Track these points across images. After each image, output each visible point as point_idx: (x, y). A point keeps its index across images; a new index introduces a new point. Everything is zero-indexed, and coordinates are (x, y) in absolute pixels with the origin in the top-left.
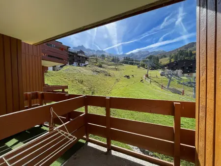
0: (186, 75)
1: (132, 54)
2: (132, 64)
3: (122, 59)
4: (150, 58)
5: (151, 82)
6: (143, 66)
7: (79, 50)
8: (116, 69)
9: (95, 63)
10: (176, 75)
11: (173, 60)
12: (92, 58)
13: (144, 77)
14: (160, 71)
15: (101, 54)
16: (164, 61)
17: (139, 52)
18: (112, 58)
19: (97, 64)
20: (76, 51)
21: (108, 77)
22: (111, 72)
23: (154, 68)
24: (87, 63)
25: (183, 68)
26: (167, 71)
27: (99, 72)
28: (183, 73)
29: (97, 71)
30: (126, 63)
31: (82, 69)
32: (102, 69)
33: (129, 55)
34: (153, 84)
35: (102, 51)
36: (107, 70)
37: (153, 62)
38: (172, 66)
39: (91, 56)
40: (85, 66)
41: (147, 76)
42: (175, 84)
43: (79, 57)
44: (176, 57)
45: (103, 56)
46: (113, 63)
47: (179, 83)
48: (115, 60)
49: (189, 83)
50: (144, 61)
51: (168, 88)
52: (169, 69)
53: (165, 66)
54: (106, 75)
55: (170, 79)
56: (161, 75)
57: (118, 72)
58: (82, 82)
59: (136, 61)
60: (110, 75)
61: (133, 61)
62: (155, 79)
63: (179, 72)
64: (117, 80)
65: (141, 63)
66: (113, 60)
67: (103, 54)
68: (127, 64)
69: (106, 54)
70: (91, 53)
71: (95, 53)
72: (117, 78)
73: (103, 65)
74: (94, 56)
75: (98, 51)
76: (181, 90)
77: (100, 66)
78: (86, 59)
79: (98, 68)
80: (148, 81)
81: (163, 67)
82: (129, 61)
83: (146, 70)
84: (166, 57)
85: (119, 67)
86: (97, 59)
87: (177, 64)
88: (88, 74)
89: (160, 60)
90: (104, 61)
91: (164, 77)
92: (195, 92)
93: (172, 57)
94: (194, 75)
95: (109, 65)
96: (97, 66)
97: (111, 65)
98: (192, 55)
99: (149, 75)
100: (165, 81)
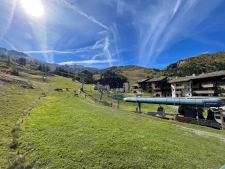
0: (112, 89)
1: (67, 66)
2: (66, 76)
3: (53, 69)
4: (86, 72)
5: (85, 96)
6: (78, 79)
8: (44, 80)
9: (4, 67)
10: (106, 89)
11: (103, 77)
13: (79, 90)
14: (93, 86)
15: (19, 57)
16: (97, 77)
18: (38, 66)
19: (7, 70)
21: (26, 90)
22: (35, 84)
23: (88, 82)
25: (110, 84)
26: (99, 86)
27: (9, 82)
32: (16, 78)
33: (63, 66)
34: (88, 98)
35: (22, 54)
36: (26, 80)
37: (86, 76)
38: (102, 82)
41: (82, 89)
42: (105, 98)
44: (105, 75)
45: (22, 61)
47: (108, 96)
48: (43, 70)
49: (115, 96)
50: (79, 74)
51: (100, 102)
52: (100, 84)
53: (99, 81)
54: (24, 87)
55: (102, 92)
56: (95, 89)
57: (45, 83)
59: (70, 73)
60: (32, 88)
61: (67, 72)
62: (89, 93)
63: (108, 87)
64: (43, 94)
65: (76, 76)
66: (40, 68)
67: (24, 57)
68: (60, 75)
69: (28, 59)
71: (6, 54)
72: (45, 91)
73: (20, 73)
75: (13, 51)
76: (110, 102)
77: (15, 73)
79: (8, 75)
80: (83, 95)
81: (95, 82)
82: (62, 72)
83: (81, 84)
84: (98, 74)
85: (49, 78)
86: (8, 63)
87: (106, 80)
89: (94, 76)
90: (24, 68)
91: (97, 91)
92: (118, 103)
93: (102, 75)
94: (117, 89)
95: (32, 74)
96: (7, 73)
97: (35, 74)
98: (114, 75)
99: (84, 89)
100: (98, 95)
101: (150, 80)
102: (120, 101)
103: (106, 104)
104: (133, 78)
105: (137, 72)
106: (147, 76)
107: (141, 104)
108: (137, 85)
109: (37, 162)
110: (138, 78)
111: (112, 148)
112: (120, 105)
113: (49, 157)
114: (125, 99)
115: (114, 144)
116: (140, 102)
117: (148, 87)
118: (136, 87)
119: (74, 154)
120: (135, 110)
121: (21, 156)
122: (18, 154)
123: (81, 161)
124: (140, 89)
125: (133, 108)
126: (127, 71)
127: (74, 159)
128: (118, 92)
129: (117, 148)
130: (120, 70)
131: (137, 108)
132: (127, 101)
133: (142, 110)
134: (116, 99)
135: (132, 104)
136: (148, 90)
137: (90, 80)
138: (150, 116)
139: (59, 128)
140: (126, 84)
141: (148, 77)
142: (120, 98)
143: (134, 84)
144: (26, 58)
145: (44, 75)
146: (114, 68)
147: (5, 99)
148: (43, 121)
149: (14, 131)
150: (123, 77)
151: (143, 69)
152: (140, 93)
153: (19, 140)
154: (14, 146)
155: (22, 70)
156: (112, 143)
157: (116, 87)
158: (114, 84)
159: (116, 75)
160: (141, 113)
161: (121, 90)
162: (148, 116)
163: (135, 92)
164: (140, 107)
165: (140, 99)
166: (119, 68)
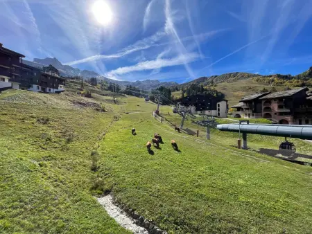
0: (199, 112)
1: (139, 83)
2: (138, 95)
3: (123, 88)
4: (161, 89)
5: (162, 120)
6: (152, 99)
7: (48, 66)
8: (115, 102)
9: (79, 89)
10: (190, 112)
11: (185, 95)
12: (71, 82)
14: (172, 108)
15: (91, 77)
16: (177, 95)
18: (108, 85)
19: (82, 92)
20: (41, 66)
21: (100, 113)
22: (107, 106)
23: (165, 103)
24: (61, 88)
25: (196, 105)
26: (180, 107)
27: (84, 105)
28: (197, 110)
29: (81, 104)
30: (130, 94)
31: (51, 99)
32: (90, 100)
34: (165, 123)
35: (93, 73)
36: (98, 103)
37: (163, 95)
38: (185, 102)
39: (72, 78)
40: (58, 92)
41: (157, 112)
42: (188, 124)
43: (46, 76)
44: (189, 92)
45: (93, 82)
46: (109, 92)
47: (193, 122)
48: (114, 89)
49: (203, 122)
50: (153, 93)
51: (182, 129)
52: (182, 104)
53: (178, 100)
54: (97, 110)
55: (184, 116)
56: (175, 112)
57: (116, 106)
58: (46, 121)
59: (143, 92)
60: (104, 111)
61: (139, 91)
62: (167, 117)
63: (192, 108)
64: (115, 117)
65: (150, 95)
66: (110, 88)
67: (94, 77)
68: (132, 95)
69: (99, 78)
70: (72, 74)
71: (79, 75)
72: (117, 115)
73: (93, 94)
74: (77, 78)
75: (86, 71)
76: (195, 130)
77: (88, 96)
78: (61, 81)
79: (83, 98)
81: (174, 102)
82: (132, 91)
83: (156, 106)
84: (178, 90)
85: (119, 99)
86: (82, 84)
87: (190, 100)
88: (64, 107)
89: (173, 93)
90: (96, 88)
91: (177, 114)
92: (209, 132)
93: (184, 92)
94: (207, 112)
95: (104, 95)
96: (82, 94)
97: (106, 95)
98: (203, 90)
99: (160, 112)
100: (177, 119)
101: (268, 96)
102: (212, 129)
103: (191, 133)
104: (236, 93)
105: (243, 83)
106: (262, 89)
107: (248, 135)
108: (241, 104)
109: (114, 188)
110: (244, 93)
111: (197, 190)
112: (211, 135)
113: (124, 185)
114: (219, 126)
115: (199, 185)
116: (245, 133)
117: (263, 107)
118: (239, 109)
119: (150, 188)
120: (237, 144)
121: (100, 179)
122: (98, 176)
123: (157, 197)
124: (248, 112)
125: (232, 141)
126: (225, 83)
127: (150, 193)
128: (208, 116)
129: (204, 191)
130: (212, 82)
131: (239, 142)
132: (222, 130)
133: (249, 144)
134: (204, 126)
135: (232, 134)
136: (263, 113)
137: (167, 99)
138: (264, 155)
139: (133, 157)
140: (222, 105)
141: (264, 90)
142: (210, 125)
143: (236, 103)
144: (97, 77)
145: (114, 96)
146: (204, 79)
147: (82, 122)
148: (116, 147)
149: (92, 154)
150: (217, 93)
151: (255, 78)
152: (247, 118)
153: (98, 164)
154: (94, 169)
155: (93, 91)
156: (197, 184)
157: (204, 109)
158: (203, 104)
159: (206, 90)
160: (246, 148)
161: (214, 112)
162: (260, 155)
163: (238, 116)
164: (245, 139)
165: (245, 126)
166: (210, 80)
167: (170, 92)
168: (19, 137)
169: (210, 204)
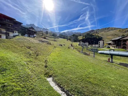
0: (90, 45)
1: (64, 33)
2: (64, 38)
3: (58, 35)
4: (74, 35)
5: (73, 48)
6: (70, 40)
7: (30, 27)
8: (55, 41)
9: (41, 36)
11: (84, 38)
12: (39, 33)
13: (70, 45)
14: (78, 43)
15: (46, 31)
16: (80, 38)
17: (68, 32)
18: (52, 34)
19: (42, 37)
20: (28, 27)
21: (49, 45)
22: (52, 42)
23: (75, 41)
24: (35, 35)
25: (89, 42)
26: (82, 43)
27: (43, 42)
29: (42, 41)
30: (61, 37)
31: (31, 39)
32: (45, 40)
33: (63, 33)
34: (75, 50)
35: (47, 29)
36: (48, 41)
37: (74, 38)
38: (84, 41)
39: (39, 32)
40: (34, 37)
41: (72, 45)
42: (85, 50)
43: (30, 31)
44: (86, 36)
45: (47, 33)
47: (87, 49)
49: (92, 50)
50: (70, 37)
51: (82, 52)
52: (82, 42)
53: (81, 40)
54: (48, 44)
55: (83, 47)
56: (79, 45)
57: (55, 42)
58: (29, 48)
59: (66, 37)
60: (50, 44)
61: (64, 36)
62: (76, 47)
63: (87, 44)
64: (55, 47)
65: (69, 38)
66: (53, 35)
68: (61, 38)
69: (49, 31)
70: (39, 30)
71: (42, 30)
72: (55, 46)
73: (46, 38)
74: (41, 31)
75: (44, 29)
76: (88, 53)
77: (45, 38)
78: (35, 33)
80: (72, 48)
81: (79, 41)
83: (71, 42)
84: (81, 36)
85: (56, 39)
86: (43, 34)
87: (86, 40)
90: (48, 35)
91: (80, 46)
92: (94, 54)
93: (84, 36)
94: (94, 45)
95: (50, 38)
96: (42, 38)
97: (51, 38)
98: (92, 35)
99: (73, 45)
100: (81, 48)
101: (125, 38)
102: (96, 53)
103: (86, 54)
104: (108, 37)
105: (112, 32)
107: (114, 56)
108: (111, 42)
109: (53, 75)
110: (112, 37)
111: (88, 79)
112: (95, 56)
113: (57, 74)
114: (99, 52)
115: (89, 77)
116: (112, 55)
117: (122, 43)
118: (110, 44)
119: (68, 76)
120: (108, 60)
121: (48, 71)
122: (47, 70)
123: (70, 80)
124: (114, 46)
125: (106, 59)
126: (103, 33)
128: (94, 47)
129: (91, 80)
130: (97, 32)
132: (101, 53)
133: (114, 60)
134: (92, 51)
135: (105, 55)
136: (122, 46)
137: (76, 40)
138: (122, 66)
139: (61, 63)
140: (101, 42)
141: (123, 35)
142: (95, 51)
143: (108, 42)
144: (48, 31)
145: (55, 38)
146: (93, 31)
147: (42, 48)
148: (55, 59)
149: (46, 61)
150: (99, 37)
151: (118, 30)
152: (114, 48)
153: (47, 65)
154: (46, 67)
155: (47, 36)
156: (88, 76)
158: (92, 42)
159: (94, 35)
160: (112, 62)
161: (97, 45)
162: (119, 66)
163: (109, 47)
164: (112, 58)
165: (112, 52)
166: (96, 31)
167: (77, 36)
168: (20, 53)
169: (94, 86)
